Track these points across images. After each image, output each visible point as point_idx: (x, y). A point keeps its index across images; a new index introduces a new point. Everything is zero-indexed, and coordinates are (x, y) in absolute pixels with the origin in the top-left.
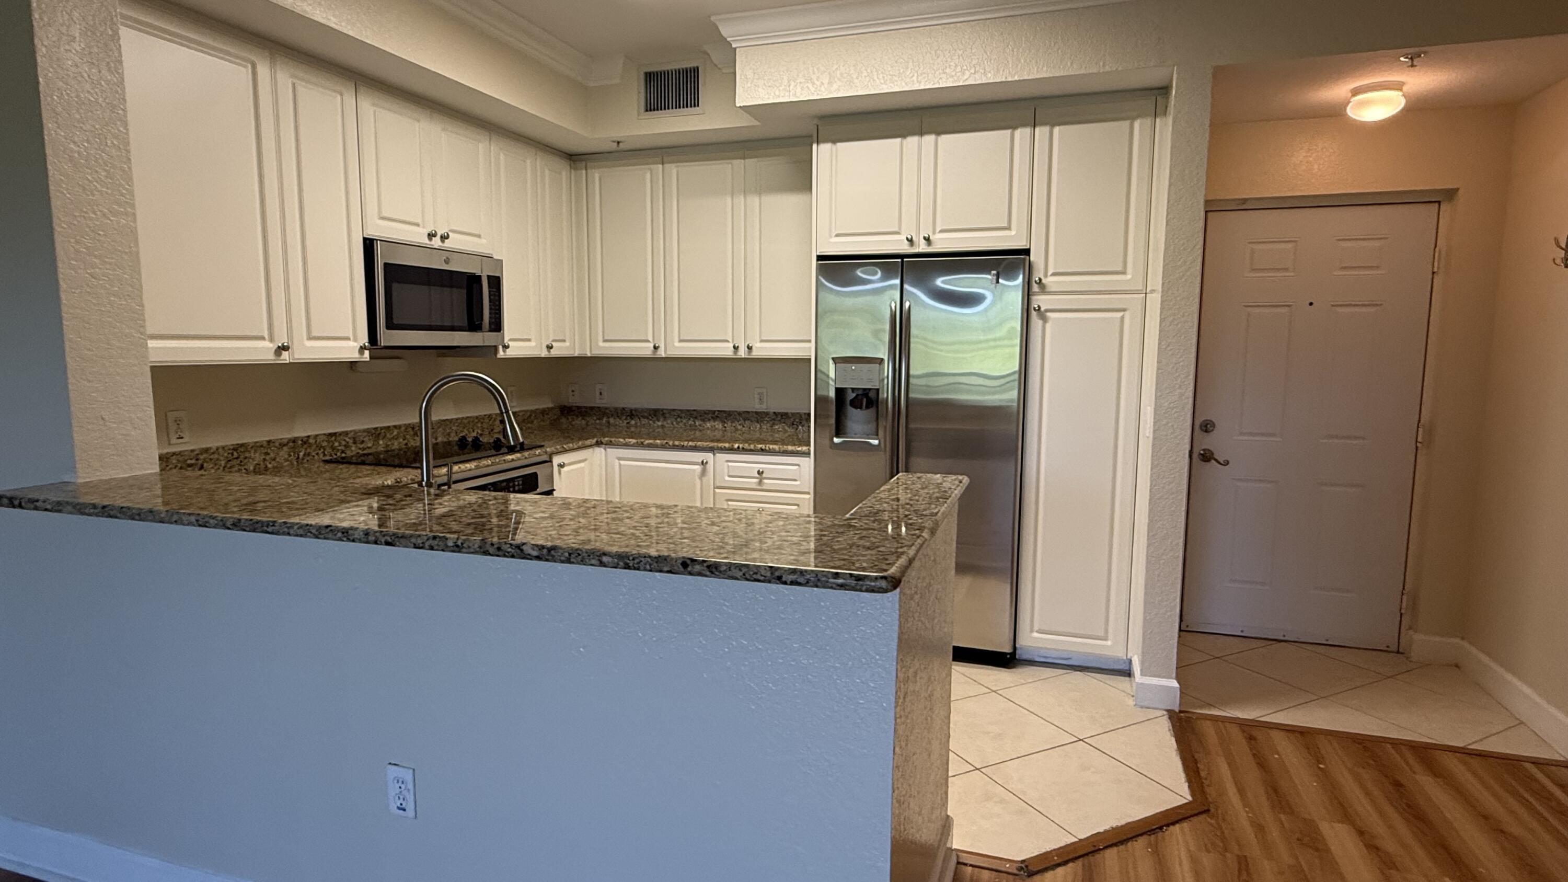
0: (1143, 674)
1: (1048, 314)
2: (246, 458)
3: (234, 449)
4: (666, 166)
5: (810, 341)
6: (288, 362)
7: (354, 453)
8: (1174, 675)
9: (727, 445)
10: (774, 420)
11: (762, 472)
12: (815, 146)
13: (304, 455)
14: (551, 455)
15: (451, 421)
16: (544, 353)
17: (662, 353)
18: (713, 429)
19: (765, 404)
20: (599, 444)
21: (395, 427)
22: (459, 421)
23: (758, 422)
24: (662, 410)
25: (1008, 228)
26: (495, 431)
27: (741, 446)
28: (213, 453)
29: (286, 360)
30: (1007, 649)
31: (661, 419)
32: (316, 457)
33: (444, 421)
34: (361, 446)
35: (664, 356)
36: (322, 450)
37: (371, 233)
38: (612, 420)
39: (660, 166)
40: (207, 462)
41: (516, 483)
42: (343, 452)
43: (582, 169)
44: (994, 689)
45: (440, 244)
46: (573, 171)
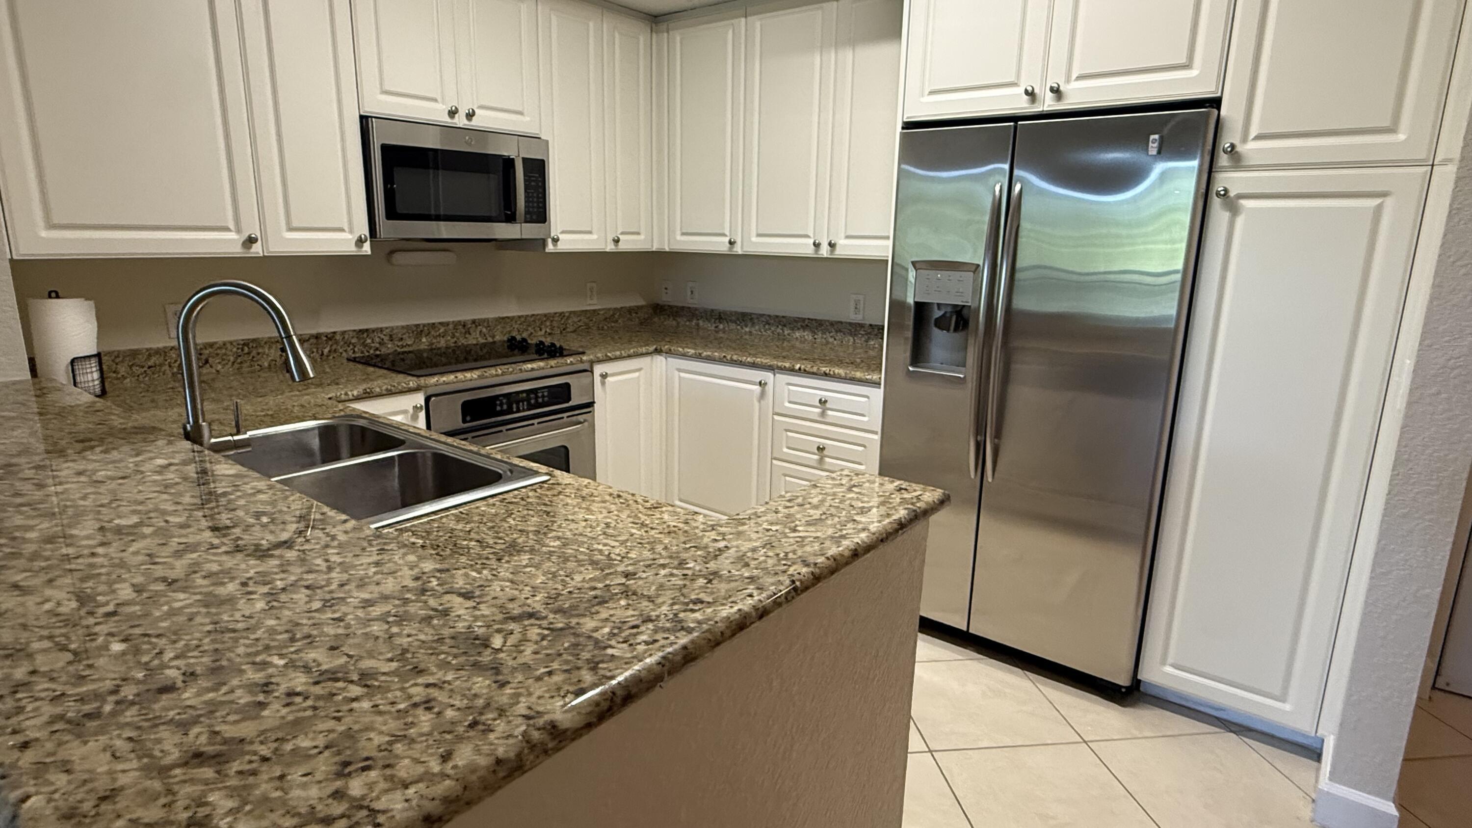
0: (1333, 777)
1: (1244, 202)
2: (258, 354)
3: (244, 344)
4: (749, 18)
5: (888, 238)
6: (261, 255)
7: (392, 350)
8: (1392, 795)
9: (787, 365)
10: (870, 333)
11: (826, 401)
13: (330, 351)
14: (592, 363)
15: (511, 319)
16: (610, 247)
17: (738, 250)
18: (803, 341)
19: (861, 312)
20: (658, 351)
21: (441, 323)
22: (523, 319)
23: (851, 335)
24: (751, 314)
25: (1187, 66)
26: (568, 330)
27: (803, 367)
28: (220, 348)
29: (258, 253)
30: (1123, 680)
31: (750, 324)
32: (344, 354)
33: (503, 318)
34: (400, 344)
35: (740, 252)
36: (351, 347)
37: (367, 110)
38: (701, 323)
39: (743, 20)
40: (213, 357)
41: (540, 395)
42: (377, 349)
43: (663, 32)
44: (1086, 740)
45: (467, 122)
46: (654, 35)
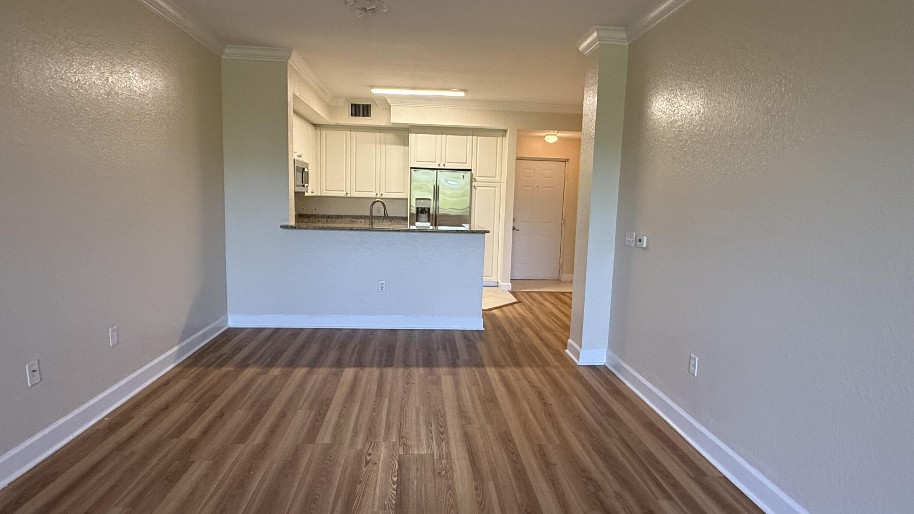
1: (477, 188)
5: (407, 193)
12: (410, 134)
17: (349, 195)
18: (361, 222)
24: (341, 215)
25: (466, 163)
38: (320, 219)
43: (318, 130)
46: (315, 131)
